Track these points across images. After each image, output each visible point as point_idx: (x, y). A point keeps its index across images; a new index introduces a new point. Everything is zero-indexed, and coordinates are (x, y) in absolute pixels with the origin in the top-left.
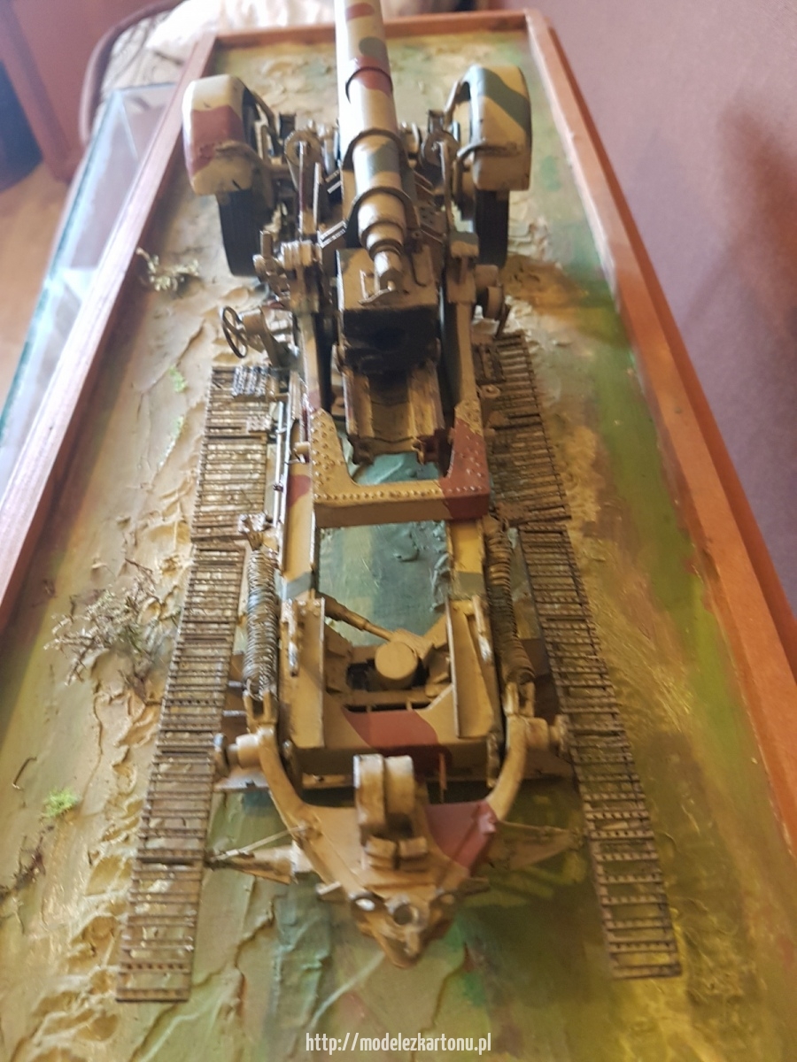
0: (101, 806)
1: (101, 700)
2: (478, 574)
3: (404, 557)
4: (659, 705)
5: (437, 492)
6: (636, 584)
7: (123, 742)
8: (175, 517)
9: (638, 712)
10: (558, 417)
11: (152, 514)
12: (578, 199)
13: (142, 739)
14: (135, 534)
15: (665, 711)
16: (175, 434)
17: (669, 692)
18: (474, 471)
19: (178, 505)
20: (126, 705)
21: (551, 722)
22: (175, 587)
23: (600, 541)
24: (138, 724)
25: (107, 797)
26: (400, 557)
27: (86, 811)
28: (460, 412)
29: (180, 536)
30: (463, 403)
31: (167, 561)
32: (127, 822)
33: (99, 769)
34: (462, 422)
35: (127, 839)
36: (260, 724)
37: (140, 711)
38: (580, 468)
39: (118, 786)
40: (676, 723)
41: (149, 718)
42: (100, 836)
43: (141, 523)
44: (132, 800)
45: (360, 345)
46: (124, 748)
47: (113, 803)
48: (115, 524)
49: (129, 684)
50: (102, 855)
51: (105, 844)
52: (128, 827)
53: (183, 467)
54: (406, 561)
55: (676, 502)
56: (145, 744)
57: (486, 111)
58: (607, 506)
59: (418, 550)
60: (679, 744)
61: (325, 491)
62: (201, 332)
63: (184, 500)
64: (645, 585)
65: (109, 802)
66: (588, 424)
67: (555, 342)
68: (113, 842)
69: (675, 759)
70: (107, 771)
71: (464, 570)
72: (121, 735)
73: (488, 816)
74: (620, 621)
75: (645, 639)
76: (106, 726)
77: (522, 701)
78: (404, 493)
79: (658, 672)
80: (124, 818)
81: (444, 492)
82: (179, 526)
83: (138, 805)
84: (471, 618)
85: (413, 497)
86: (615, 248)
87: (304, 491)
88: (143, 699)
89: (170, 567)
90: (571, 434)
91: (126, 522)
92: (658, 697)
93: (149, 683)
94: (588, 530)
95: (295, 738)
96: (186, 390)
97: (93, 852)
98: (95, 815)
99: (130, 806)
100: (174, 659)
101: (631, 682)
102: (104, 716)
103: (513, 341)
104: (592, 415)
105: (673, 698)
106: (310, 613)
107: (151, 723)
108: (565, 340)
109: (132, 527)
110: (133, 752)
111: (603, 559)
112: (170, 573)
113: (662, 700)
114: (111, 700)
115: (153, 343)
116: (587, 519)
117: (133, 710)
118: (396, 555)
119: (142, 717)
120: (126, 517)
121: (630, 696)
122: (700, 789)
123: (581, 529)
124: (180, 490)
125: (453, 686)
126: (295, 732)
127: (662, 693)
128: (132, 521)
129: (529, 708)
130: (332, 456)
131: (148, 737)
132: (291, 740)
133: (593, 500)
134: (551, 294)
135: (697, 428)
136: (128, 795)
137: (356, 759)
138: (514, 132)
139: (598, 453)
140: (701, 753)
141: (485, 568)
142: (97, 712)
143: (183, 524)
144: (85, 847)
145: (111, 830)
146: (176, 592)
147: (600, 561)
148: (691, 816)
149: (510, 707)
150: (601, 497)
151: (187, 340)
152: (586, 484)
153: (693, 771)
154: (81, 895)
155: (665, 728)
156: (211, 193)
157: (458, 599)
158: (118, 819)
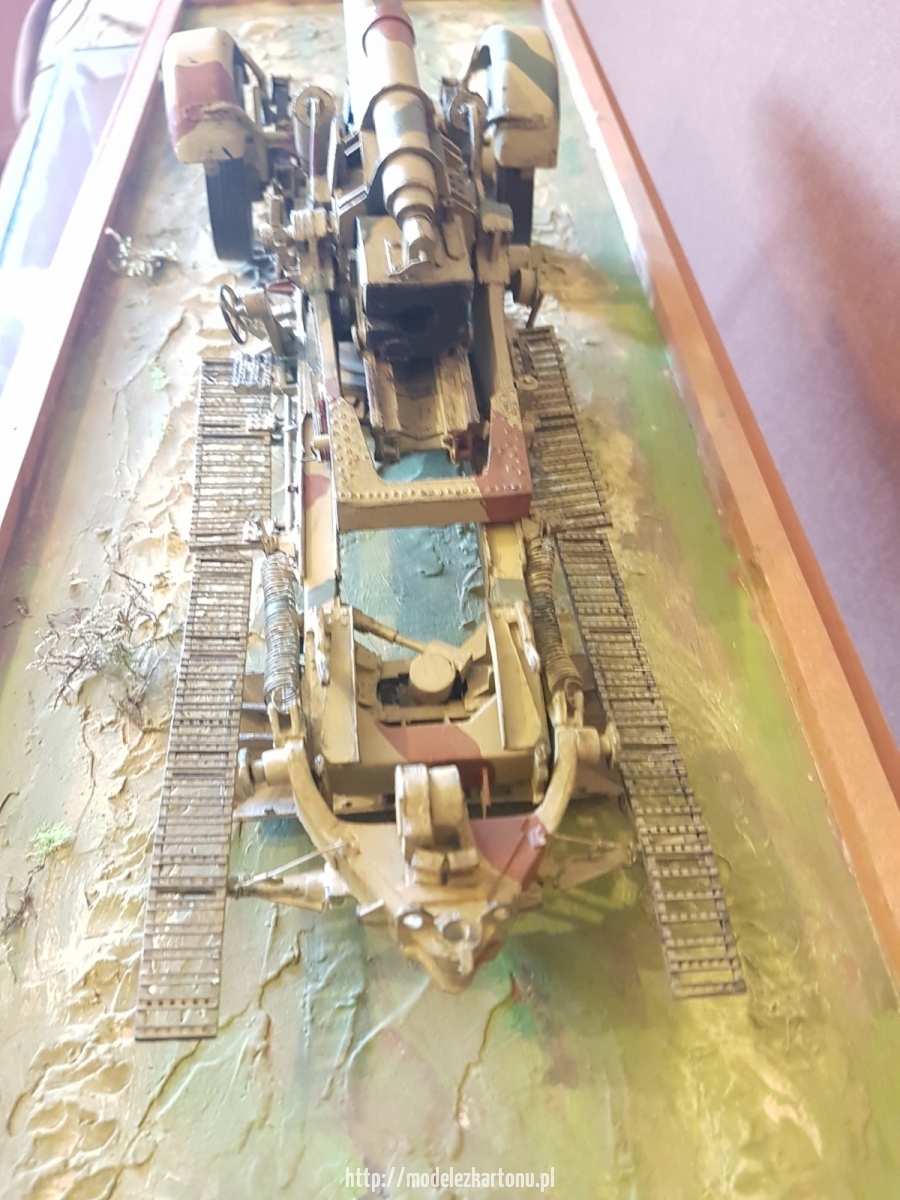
0: (97, 842)
1: (89, 729)
2: (519, 580)
3: (427, 572)
4: (706, 721)
5: (473, 490)
6: (678, 598)
7: (118, 773)
8: (165, 529)
9: (685, 729)
10: (591, 421)
11: (136, 525)
12: (603, 185)
13: (141, 769)
14: (118, 547)
15: (713, 728)
16: (158, 436)
17: (717, 708)
18: (513, 468)
19: (167, 514)
20: (121, 733)
21: (602, 731)
22: (169, 605)
23: (641, 554)
24: (135, 754)
25: (103, 832)
26: (423, 572)
27: (78, 849)
28: (496, 404)
29: (171, 549)
30: (498, 394)
31: (158, 576)
32: (129, 858)
33: (93, 804)
34: (498, 414)
35: (129, 876)
36: (287, 739)
37: (137, 740)
38: (616, 475)
39: (117, 821)
40: (726, 740)
41: (148, 746)
42: (98, 874)
43: (125, 534)
44: (133, 834)
45: (383, 326)
46: (121, 780)
47: (112, 838)
48: (95, 536)
49: (122, 711)
50: (102, 895)
51: (105, 883)
52: (130, 864)
53: (168, 474)
54: (430, 576)
55: (719, 512)
56: (145, 774)
57: (510, 77)
58: (647, 517)
59: (443, 564)
60: (731, 761)
61: (349, 488)
62: (182, 322)
63: (173, 509)
64: (688, 599)
65: (106, 837)
66: (623, 430)
67: (584, 341)
68: (114, 880)
69: (726, 776)
70: (102, 805)
71: (503, 576)
72: (118, 764)
73: (538, 828)
74: (663, 636)
75: (690, 654)
76: (98, 756)
77: (571, 711)
78: (437, 492)
79: (704, 688)
80: (125, 854)
81: (482, 491)
82: (170, 538)
83: (141, 838)
84: (513, 625)
85: (447, 495)
86: (646, 238)
87: (322, 492)
88: (140, 726)
89: (162, 584)
90: (606, 440)
91: (107, 533)
92: (704, 712)
93: (145, 709)
94: (626, 541)
95: (325, 752)
96: (168, 386)
97: (91, 892)
98: (91, 851)
99: (131, 841)
100: (180, 676)
101: (677, 699)
102: (95, 746)
103: (541, 336)
104: (627, 418)
105: (721, 714)
106: (336, 622)
107: (150, 752)
108: (595, 338)
109: (114, 540)
110: (131, 783)
111: (644, 572)
112: (163, 590)
113: (709, 717)
114: (103, 728)
115: (126, 335)
116: (625, 530)
117: (128, 739)
118: (419, 570)
119: (139, 745)
120: (107, 528)
121: (676, 713)
122: (754, 807)
123: (619, 541)
124: (167, 499)
125: (498, 694)
126: (326, 746)
127: (709, 710)
128: (113, 533)
129: (579, 717)
130: (355, 450)
131: (148, 768)
132: (323, 754)
133: (631, 510)
134: (577, 288)
135: (742, 432)
136: (129, 829)
137: (398, 770)
138: (540, 103)
139: (634, 461)
140: (753, 770)
141: (526, 574)
142: (87, 741)
143: (174, 536)
144: (81, 887)
145: (111, 868)
146: (170, 610)
147: (640, 574)
148: (745, 836)
149: (558, 716)
150: (640, 506)
151: (166, 331)
152: (623, 492)
153: (745, 788)
154: (80, 939)
155: (713, 745)
156: (198, 162)
157: (499, 606)
158: (118, 855)
